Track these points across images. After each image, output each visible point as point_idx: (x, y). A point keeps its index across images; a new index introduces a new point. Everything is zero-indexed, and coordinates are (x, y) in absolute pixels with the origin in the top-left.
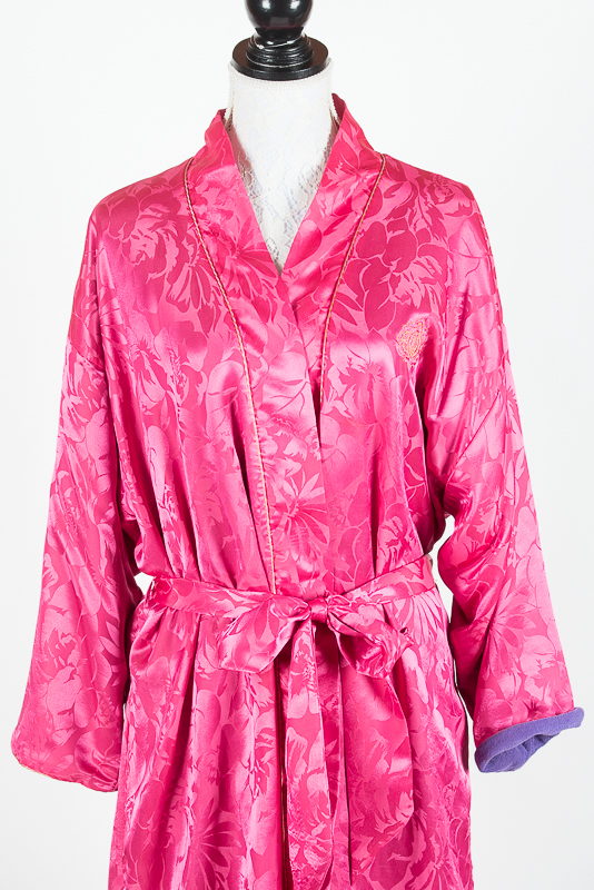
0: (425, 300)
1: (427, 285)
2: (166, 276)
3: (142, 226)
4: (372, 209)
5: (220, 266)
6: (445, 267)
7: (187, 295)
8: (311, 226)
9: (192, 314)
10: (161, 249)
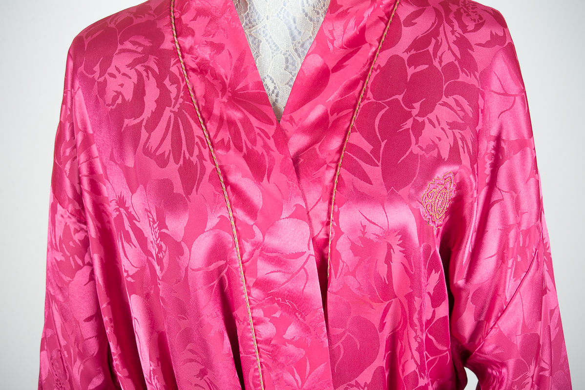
0: (454, 152)
1: (456, 131)
2: (144, 124)
3: (121, 62)
4: (390, 40)
5: (208, 112)
6: (476, 108)
7: (167, 146)
8: (317, 62)
9: (172, 170)
10: (140, 91)
